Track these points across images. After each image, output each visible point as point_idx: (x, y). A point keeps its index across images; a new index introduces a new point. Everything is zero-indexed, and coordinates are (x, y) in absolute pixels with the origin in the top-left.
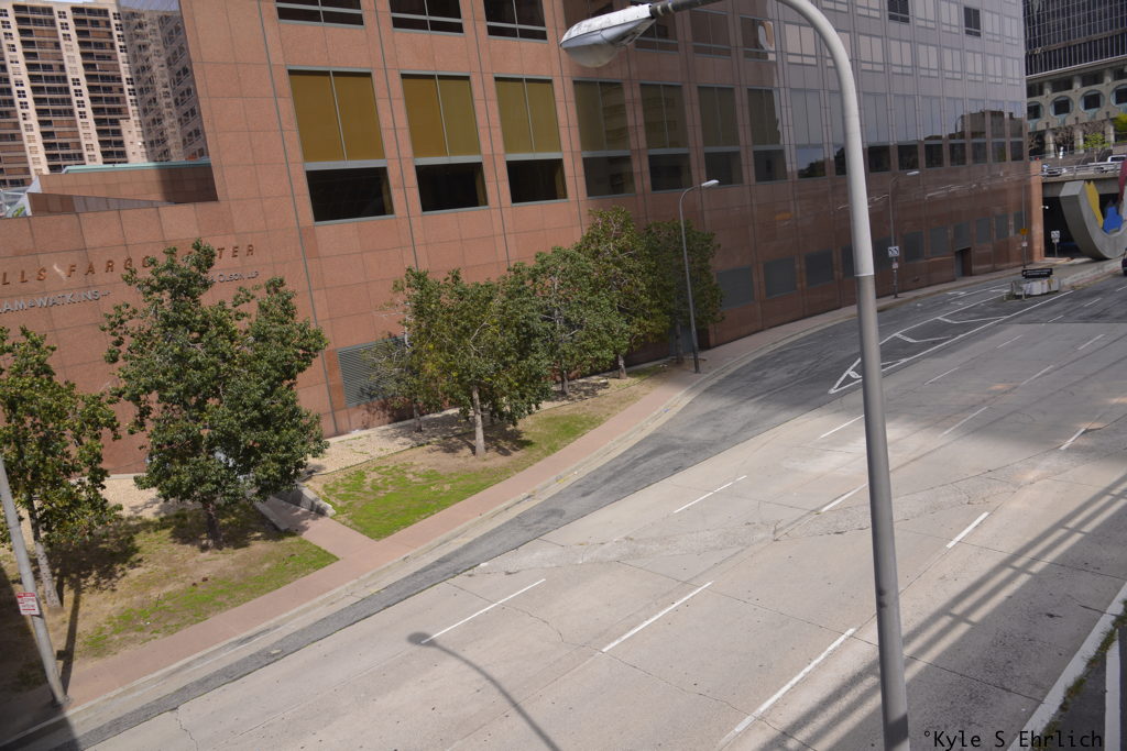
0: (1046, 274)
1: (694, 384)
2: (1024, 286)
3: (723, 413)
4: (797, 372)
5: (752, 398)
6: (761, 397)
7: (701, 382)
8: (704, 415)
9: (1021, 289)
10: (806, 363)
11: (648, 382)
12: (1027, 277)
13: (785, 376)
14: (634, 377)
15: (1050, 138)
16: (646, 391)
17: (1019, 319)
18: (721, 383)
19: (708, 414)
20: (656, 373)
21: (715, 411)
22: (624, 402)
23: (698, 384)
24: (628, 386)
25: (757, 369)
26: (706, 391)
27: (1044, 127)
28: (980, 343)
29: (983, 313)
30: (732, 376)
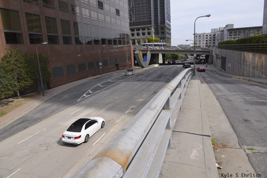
0: (132, 70)
1: (42, 100)
2: (127, 73)
3: (47, 108)
4: (71, 95)
5: (57, 103)
6: (59, 103)
7: (44, 99)
8: (41, 109)
9: (127, 74)
10: (74, 93)
11: (27, 100)
12: (128, 71)
13: (68, 97)
14: (23, 98)
15: (136, 41)
16: (25, 103)
17: (125, 81)
18: (50, 99)
19: (42, 109)
20: (31, 97)
21: (45, 108)
22: (17, 106)
23: (43, 100)
24: (20, 101)
25: (61, 95)
26: (45, 102)
27: (135, 38)
28: (116, 87)
29: (118, 79)
30: (53, 97)
